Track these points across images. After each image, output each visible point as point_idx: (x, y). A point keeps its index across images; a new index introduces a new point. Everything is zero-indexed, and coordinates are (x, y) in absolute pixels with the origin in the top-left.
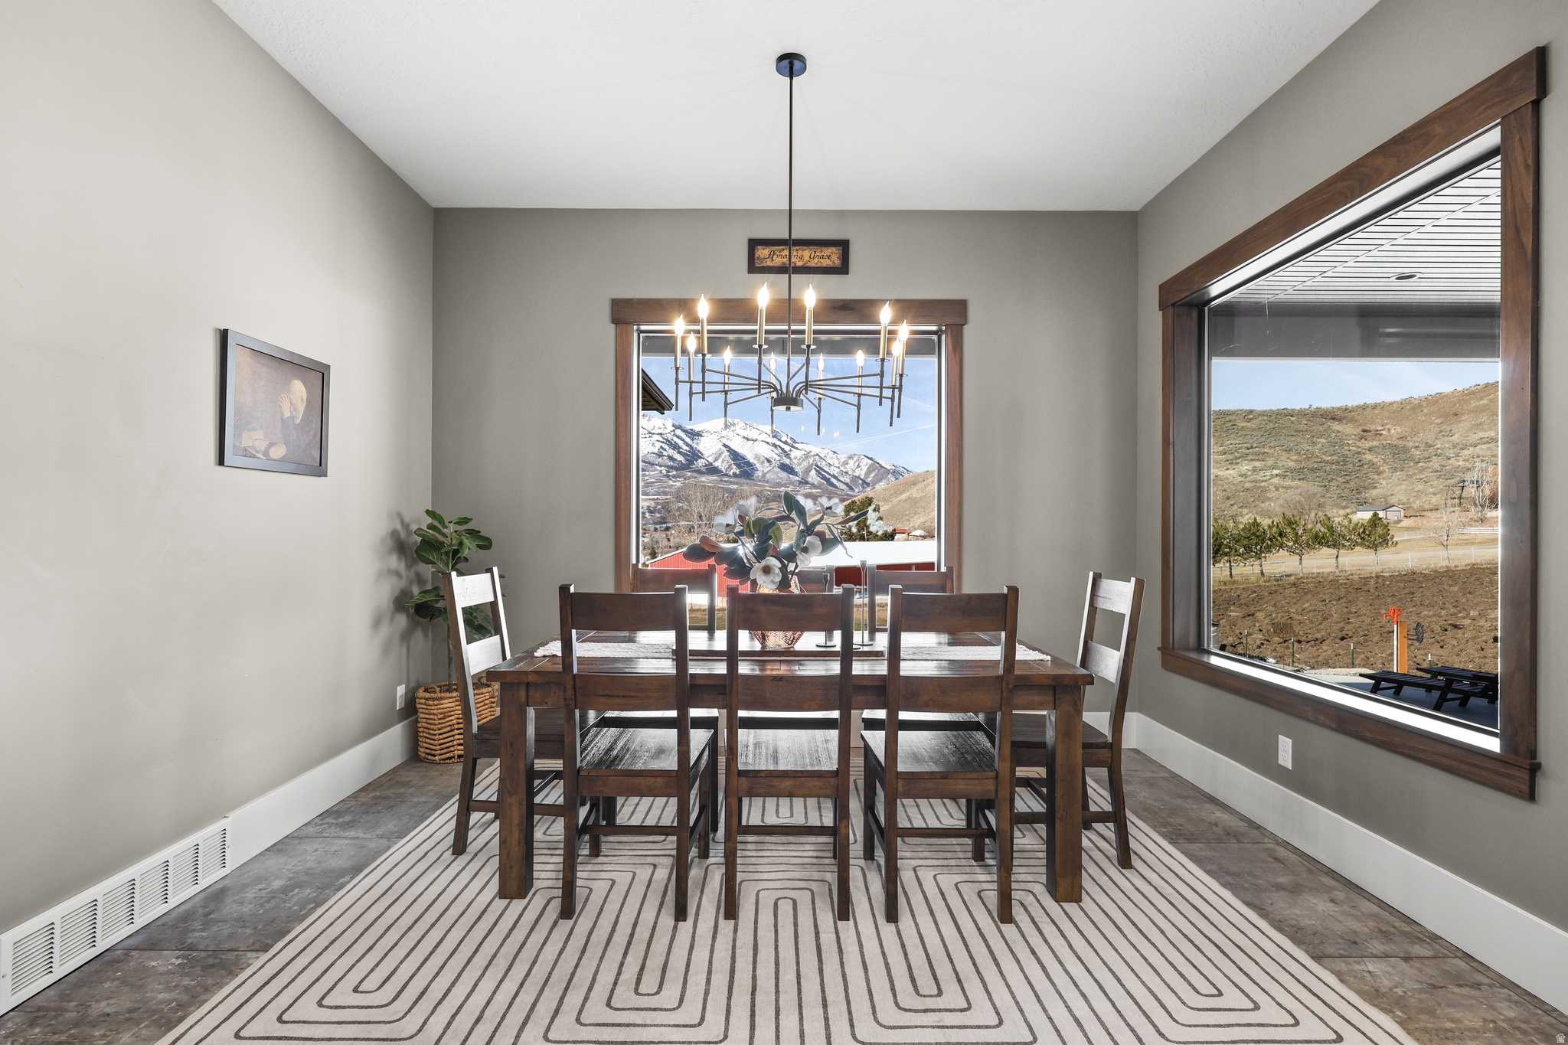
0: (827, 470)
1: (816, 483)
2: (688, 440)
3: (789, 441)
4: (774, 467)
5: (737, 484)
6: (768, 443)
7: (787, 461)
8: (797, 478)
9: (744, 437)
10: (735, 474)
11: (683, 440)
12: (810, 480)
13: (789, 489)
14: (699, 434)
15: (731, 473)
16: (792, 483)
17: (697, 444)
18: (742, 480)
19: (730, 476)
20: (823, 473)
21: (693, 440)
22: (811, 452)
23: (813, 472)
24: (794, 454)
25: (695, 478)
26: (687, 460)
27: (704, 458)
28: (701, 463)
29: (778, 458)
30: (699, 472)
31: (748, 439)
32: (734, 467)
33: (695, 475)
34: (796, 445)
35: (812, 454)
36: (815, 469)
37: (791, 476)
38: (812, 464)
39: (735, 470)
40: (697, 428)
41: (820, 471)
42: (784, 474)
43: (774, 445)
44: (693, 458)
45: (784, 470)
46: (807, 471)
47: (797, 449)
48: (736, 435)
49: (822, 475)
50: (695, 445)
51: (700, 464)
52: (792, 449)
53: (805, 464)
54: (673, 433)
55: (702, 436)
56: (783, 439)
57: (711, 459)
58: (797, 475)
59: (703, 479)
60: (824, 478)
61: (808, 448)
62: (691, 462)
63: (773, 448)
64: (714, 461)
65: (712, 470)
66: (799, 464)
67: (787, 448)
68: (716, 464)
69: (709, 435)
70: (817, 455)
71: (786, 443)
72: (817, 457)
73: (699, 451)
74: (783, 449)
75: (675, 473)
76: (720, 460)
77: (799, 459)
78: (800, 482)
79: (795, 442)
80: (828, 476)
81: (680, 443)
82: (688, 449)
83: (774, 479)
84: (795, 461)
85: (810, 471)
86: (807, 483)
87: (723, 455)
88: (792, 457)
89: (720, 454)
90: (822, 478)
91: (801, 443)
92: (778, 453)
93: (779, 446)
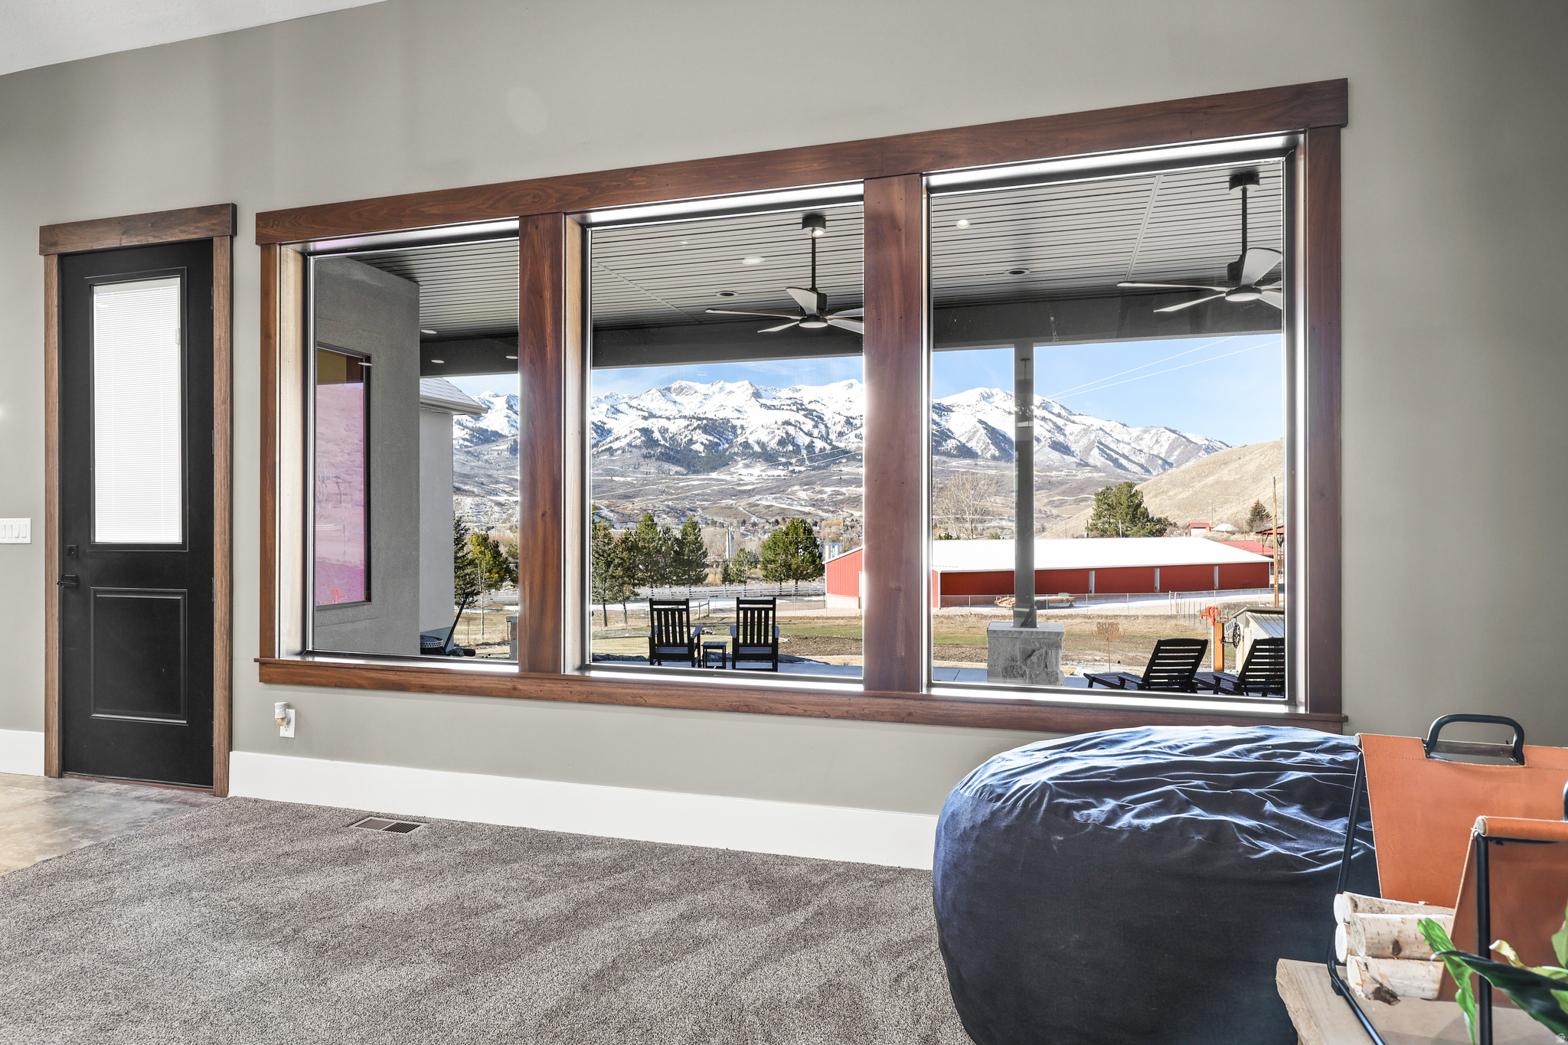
0: (1114, 448)
1: (1099, 465)
2: (935, 417)
3: (1063, 413)
4: (1044, 446)
5: (996, 468)
7: (1061, 439)
8: (1073, 459)
9: (1005, 411)
10: (994, 458)
12: (1091, 461)
13: (1063, 473)
14: (948, 409)
15: (989, 455)
16: (1067, 466)
17: (947, 421)
18: (1003, 464)
19: (987, 459)
20: (1108, 452)
21: (941, 416)
22: (1092, 425)
23: (1095, 452)
24: (1069, 429)
25: (944, 462)
27: (954, 438)
28: (951, 444)
29: (1048, 435)
30: (948, 454)
32: (992, 447)
33: (944, 458)
34: (1072, 418)
35: (1093, 428)
36: (1098, 447)
37: (1065, 457)
38: (1094, 441)
39: (993, 450)
40: (946, 401)
41: (1103, 448)
42: (1055, 455)
43: (1044, 419)
44: (942, 438)
45: (1056, 449)
46: (1088, 450)
47: (1073, 422)
48: (994, 408)
49: (1108, 455)
50: (943, 423)
51: (950, 446)
52: (1067, 423)
53: (1084, 441)
55: (952, 412)
56: (1057, 409)
57: (963, 440)
58: (1073, 456)
59: (954, 464)
60: (1109, 458)
61: (1088, 420)
63: (1042, 423)
64: (967, 442)
65: (964, 452)
66: (1076, 442)
67: (1060, 422)
68: (969, 445)
69: (959, 409)
70: (1101, 429)
71: (1059, 415)
72: (1100, 432)
73: (948, 430)
74: (1055, 424)
76: (975, 440)
77: (1076, 436)
78: (1078, 464)
79: (1070, 413)
80: (1115, 456)
83: (1043, 461)
84: (1071, 438)
85: (1091, 450)
86: (1087, 465)
87: (978, 434)
88: (1067, 432)
89: (975, 433)
90: (1107, 459)
91: (1080, 414)
92: (1049, 428)
93: (1050, 420)
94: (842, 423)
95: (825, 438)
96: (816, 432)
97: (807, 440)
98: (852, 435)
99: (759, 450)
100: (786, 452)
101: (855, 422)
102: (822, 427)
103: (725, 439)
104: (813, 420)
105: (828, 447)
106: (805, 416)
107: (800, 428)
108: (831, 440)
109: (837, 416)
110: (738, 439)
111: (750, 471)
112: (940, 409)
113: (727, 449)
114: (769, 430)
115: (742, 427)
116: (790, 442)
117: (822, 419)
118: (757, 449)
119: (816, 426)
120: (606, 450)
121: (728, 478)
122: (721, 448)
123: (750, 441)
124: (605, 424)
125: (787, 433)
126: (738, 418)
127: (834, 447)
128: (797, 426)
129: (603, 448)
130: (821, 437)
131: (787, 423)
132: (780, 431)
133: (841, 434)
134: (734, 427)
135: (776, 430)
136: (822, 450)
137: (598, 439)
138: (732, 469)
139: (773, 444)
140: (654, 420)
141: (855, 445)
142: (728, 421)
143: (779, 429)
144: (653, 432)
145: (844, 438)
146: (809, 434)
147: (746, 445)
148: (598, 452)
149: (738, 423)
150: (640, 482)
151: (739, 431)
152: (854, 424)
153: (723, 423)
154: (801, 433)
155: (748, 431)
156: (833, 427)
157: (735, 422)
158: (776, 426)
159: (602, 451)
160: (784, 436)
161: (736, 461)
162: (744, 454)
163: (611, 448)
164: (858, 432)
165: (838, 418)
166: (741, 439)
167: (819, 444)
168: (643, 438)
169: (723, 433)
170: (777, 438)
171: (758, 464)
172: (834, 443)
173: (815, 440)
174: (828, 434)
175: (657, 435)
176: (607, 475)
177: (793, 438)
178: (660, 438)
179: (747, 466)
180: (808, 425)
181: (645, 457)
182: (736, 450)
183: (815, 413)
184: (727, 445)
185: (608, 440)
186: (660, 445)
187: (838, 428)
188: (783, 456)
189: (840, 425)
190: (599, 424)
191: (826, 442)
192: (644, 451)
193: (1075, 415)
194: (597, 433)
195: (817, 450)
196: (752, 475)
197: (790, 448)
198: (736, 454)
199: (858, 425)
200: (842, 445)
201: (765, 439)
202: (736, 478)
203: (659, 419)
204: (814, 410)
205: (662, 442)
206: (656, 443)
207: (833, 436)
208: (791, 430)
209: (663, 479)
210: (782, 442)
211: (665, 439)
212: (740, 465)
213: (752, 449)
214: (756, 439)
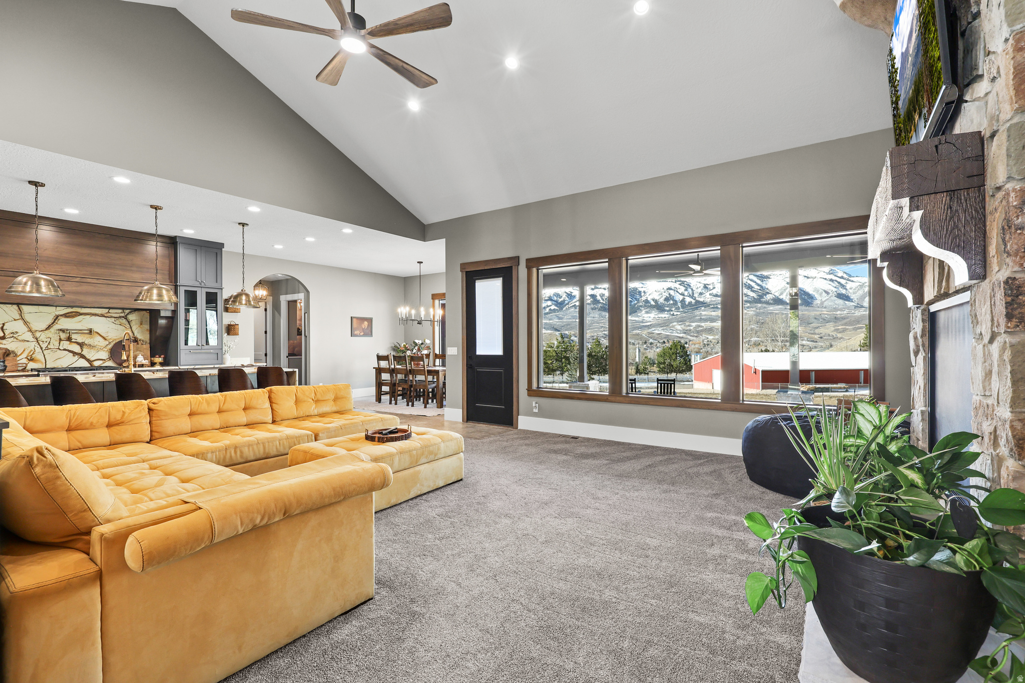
2: (759, 282)
3: (845, 276)
4: (832, 296)
6: (825, 279)
7: (844, 292)
8: (853, 304)
9: (805, 276)
11: (755, 282)
12: (865, 304)
13: (845, 312)
14: (768, 277)
16: (848, 308)
21: (762, 281)
22: (866, 283)
24: (849, 285)
25: (765, 307)
26: (758, 295)
27: (771, 294)
28: (769, 297)
29: (835, 289)
30: (767, 303)
31: (808, 278)
33: (765, 305)
34: (852, 279)
37: (846, 302)
38: (867, 292)
42: (840, 302)
43: (832, 280)
45: (841, 298)
46: (863, 297)
47: (852, 281)
50: (764, 285)
51: (769, 298)
52: (848, 282)
53: (860, 292)
54: (747, 278)
55: (769, 278)
57: (777, 294)
58: (852, 302)
59: (771, 308)
62: (761, 297)
63: (831, 283)
64: (780, 295)
65: (777, 301)
66: (854, 293)
67: (843, 281)
68: (781, 297)
69: (774, 277)
71: (842, 278)
73: (767, 289)
74: (839, 283)
75: (749, 305)
76: (785, 294)
77: (855, 289)
78: (856, 307)
79: (850, 276)
81: (753, 284)
82: (759, 288)
83: (831, 305)
84: (851, 291)
89: (785, 290)
91: (857, 276)
92: (835, 286)
93: (836, 281)
94: (702, 287)
95: (692, 296)
96: (686, 293)
97: (681, 297)
98: (707, 294)
99: (654, 304)
100: (669, 304)
101: (709, 286)
102: (690, 290)
103: (635, 298)
104: (684, 286)
105: (693, 301)
106: (680, 284)
107: (677, 291)
108: (695, 297)
109: (697, 284)
110: (642, 298)
111: (649, 315)
112: (762, 277)
113: (636, 304)
114: (659, 293)
115: (644, 292)
116: (671, 299)
117: (690, 286)
118: (653, 303)
119: (686, 290)
120: (573, 306)
121: (637, 319)
122: (633, 303)
123: (648, 299)
124: (572, 293)
125: (669, 294)
126: (642, 287)
127: (697, 302)
128: (676, 290)
129: (571, 305)
130: (690, 296)
131: (670, 289)
132: (666, 293)
133: (701, 294)
134: (640, 292)
135: (663, 293)
136: (690, 303)
137: (569, 301)
138: (639, 314)
139: (662, 300)
140: (597, 290)
141: (710, 299)
142: (637, 289)
143: (665, 292)
144: (597, 296)
145: (703, 296)
146: (682, 294)
147: (647, 301)
148: (569, 307)
149: (642, 290)
150: (590, 322)
151: (643, 294)
152: (709, 287)
153: (634, 290)
154: (678, 294)
155: (648, 294)
156: (697, 290)
157: (640, 289)
158: (663, 291)
159: (571, 307)
160: (668, 296)
161: (641, 310)
162: (645, 306)
163: (575, 305)
164: (711, 292)
165: (699, 285)
166: (644, 298)
167: (688, 300)
168: (591, 299)
169: (634, 295)
170: (664, 297)
171: (653, 311)
172: (697, 299)
173: (685, 297)
174: (693, 294)
175: (599, 298)
176: (573, 319)
177: (673, 297)
178: (600, 299)
179: (647, 313)
180: (682, 289)
181: (592, 309)
182: (641, 304)
183: (685, 283)
184: (636, 302)
185: (574, 301)
186: (600, 303)
187: (699, 290)
188: (667, 307)
189: (700, 289)
190: (569, 293)
191: (692, 298)
192: (592, 306)
193: (853, 277)
194: (568, 297)
195: (687, 303)
196: (650, 317)
197: (672, 302)
198: (641, 306)
199: (711, 288)
200: (701, 300)
201: (657, 298)
202: (640, 319)
203: (600, 289)
204: (685, 281)
205: (602, 301)
206: (598, 302)
207: (696, 295)
208: (672, 292)
209: (602, 320)
210: (667, 299)
211: (603, 300)
212: (644, 312)
213: (650, 303)
214: (652, 298)
